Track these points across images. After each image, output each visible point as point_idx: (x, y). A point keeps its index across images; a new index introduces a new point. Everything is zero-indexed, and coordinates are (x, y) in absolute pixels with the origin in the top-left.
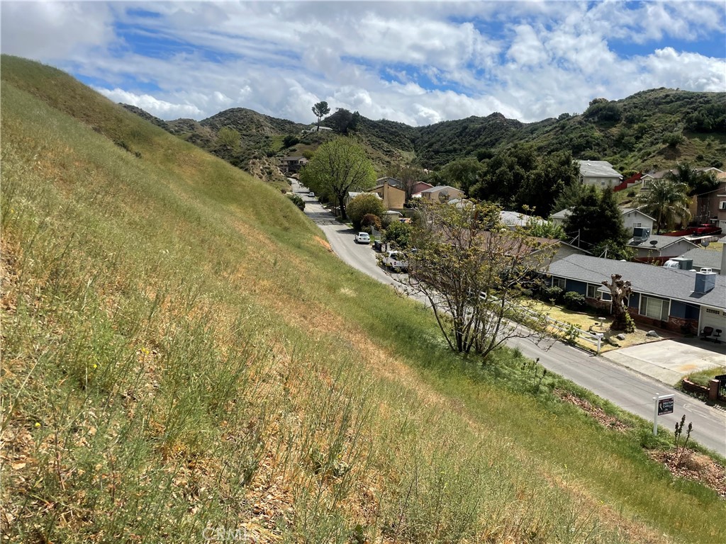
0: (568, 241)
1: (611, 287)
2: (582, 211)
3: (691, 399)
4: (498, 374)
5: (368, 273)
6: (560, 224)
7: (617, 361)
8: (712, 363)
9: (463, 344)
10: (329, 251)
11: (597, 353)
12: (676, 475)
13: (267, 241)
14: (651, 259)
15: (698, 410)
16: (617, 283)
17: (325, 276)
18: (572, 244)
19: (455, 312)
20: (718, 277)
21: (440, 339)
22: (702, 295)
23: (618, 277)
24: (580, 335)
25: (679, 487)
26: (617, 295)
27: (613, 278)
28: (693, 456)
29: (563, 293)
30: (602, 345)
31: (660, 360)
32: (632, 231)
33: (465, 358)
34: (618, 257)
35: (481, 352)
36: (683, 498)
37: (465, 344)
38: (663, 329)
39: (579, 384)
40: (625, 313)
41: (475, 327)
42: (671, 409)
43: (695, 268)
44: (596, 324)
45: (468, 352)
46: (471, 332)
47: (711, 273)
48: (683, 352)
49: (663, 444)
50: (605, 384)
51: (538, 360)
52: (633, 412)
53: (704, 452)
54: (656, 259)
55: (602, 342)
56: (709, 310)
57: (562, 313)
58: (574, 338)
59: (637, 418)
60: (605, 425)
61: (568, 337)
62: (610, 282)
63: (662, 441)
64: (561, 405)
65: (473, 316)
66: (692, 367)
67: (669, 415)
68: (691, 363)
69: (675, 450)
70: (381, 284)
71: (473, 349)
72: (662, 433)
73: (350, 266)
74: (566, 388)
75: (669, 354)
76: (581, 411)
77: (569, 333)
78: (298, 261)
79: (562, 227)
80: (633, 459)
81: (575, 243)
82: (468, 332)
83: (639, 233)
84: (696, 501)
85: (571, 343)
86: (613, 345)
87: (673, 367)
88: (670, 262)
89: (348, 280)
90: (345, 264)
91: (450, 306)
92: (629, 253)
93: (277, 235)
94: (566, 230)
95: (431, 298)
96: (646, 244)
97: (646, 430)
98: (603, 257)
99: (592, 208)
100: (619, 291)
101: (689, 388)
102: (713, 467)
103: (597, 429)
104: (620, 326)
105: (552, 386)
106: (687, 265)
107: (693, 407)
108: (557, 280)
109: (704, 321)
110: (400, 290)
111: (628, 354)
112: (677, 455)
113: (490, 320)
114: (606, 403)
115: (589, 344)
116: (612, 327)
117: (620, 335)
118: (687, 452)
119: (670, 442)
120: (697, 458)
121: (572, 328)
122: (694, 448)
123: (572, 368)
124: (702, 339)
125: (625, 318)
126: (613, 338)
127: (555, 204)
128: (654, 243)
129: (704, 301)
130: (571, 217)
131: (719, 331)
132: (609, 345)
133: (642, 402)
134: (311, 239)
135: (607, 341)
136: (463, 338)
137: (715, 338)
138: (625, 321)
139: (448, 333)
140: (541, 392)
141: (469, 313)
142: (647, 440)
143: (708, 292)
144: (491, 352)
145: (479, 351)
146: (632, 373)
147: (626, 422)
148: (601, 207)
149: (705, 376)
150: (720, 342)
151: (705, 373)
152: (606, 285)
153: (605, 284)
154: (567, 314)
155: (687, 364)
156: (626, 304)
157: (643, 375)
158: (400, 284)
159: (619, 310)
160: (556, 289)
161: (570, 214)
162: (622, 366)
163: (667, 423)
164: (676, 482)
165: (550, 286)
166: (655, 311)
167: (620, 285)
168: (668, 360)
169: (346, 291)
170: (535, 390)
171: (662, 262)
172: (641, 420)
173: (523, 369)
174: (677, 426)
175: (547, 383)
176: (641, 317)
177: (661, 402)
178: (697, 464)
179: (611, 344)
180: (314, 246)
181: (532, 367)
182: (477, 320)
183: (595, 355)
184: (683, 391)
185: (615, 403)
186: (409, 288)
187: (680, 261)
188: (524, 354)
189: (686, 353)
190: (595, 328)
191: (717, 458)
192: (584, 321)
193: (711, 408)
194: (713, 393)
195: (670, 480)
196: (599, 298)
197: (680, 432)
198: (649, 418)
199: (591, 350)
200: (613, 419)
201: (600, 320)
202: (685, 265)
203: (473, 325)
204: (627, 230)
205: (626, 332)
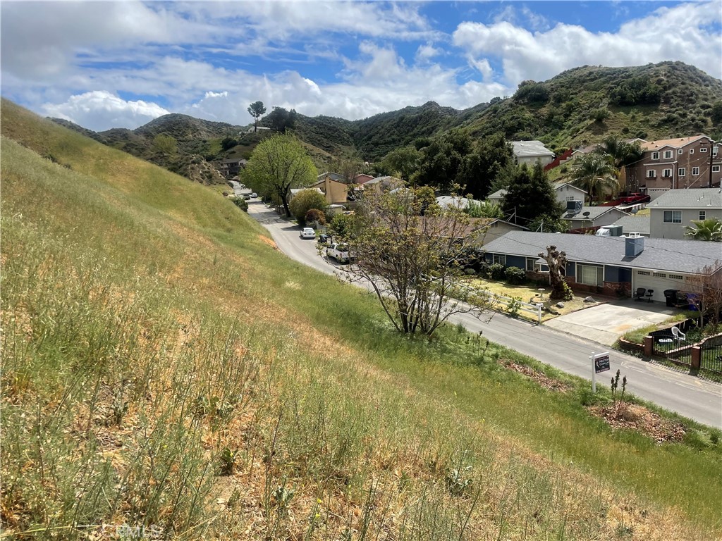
0: (505, 219)
1: (547, 259)
2: (516, 189)
3: (629, 357)
4: (444, 350)
5: (314, 267)
6: (497, 203)
7: (558, 328)
8: (646, 322)
9: (408, 325)
10: (274, 248)
11: (539, 322)
12: (615, 426)
13: (208, 242)
14: (584, 229)
15: (635, 366)
16: (552, 254)
17: (269, 272)
18: (510, 221)
19: (398, 294)
20: (647, 241)
21: (387, 322)
22: (633, 258)
23: (553, 248)
24: (522, 307)
25: (618, 438)
26: (553, 266)
27: (548, 249)
28: (630, 407)
29: (504, 269)
30: (543, 315)
31: (597, 323)
32: (565, 205)
33: (411, 337)
34: (554, 230)
35: (426, 331)
36: (621, 447)
37: (411, 324)
38: (599, 293)
39: (522, 352)
40: (562, 282)
41: (419, 307)
42: (607, 367)
43: (624, 234)
44: (537, 295)
45: (413, 331)
46: (415, 313)
47: (639, 237)
48: (618, 314)
49: (602, 400)
50: (546, 350)
51: (481, 333)
52: (574, 374)
53: (640, 403)
54: (590, 229)
55: (543, 312)
56: (641, 273)
57: (505, 288)
58: (516, 311)
59: (577, 378)
60: (547, 388)
61: (510, 310)
62: (546, 254)
63: (601, 397)
64: (504, 373)
65: (416, 297)
66: (628, 327)
67: (606, 373)
68: (627, 323)
69: (613, 404)
70: (327, 276)
71: (418, 329)
72: (600, 389)
73: (296, 262)
74: (509, 357)
75: (606, 317)
76: (524, 377)
77: (511, 307)
78: (241, 260)
79: (499, 206)
80: (574, 415)
81: (512, 221)
82: (412, 313)
83: (572, 205)
84: (634, 448)
85: (514, 315)
86: (553, 314)
87: (609, 329)
88: (601, 231)
89: (294, 273)
90: (290, 259)
91: (393, 288)
92: (564, 225)
93: (219, 237)
94: (504, 209)
95: (374, 282)
96: (580, 216)
97: (585, 388)
98: (539, 231)
99: (525, 186)
100: (555, 262)
101: (626, 346)
102: (649, 416)
103: (539, 392)
104: (559, 295)
105: (496, 356)
106: (618, 232)
107: (630, 364)
108: (498, 257)
109: (637, 283)
110: (343, 278)
111: (568, 321)
112: (614, 409)
113: (432, 298)
114: (548, 368)
115: (531, 315)
116: (551, 297)
117: (559, 303)
118: (624, 405)
119: (609, 398)
120: (634, 409)
121: (514, 302)
122: (631, 400)
123: (516, 339)
124: (636, 300)
125: (563, 287)
126: (553, 307)
127: (491, 186)
128: (586, 214)
129: (635, 264)
130: (507, 196)
131: (651, 291)
132: (550, 314)
133: (581, 363)
134: (255, 238)
135: (548, 311)
136: (408, 319)
137: (648, 298)
138: (563, 290)
139: (394, 315)
140: (485, 363)
141: (412, 294)
142: (587, 398)
143: (637, 255)
144: (437, 330)
145: (424, 330)
146: (573, 338)
147: (566, 383)
148: (534, 183)
149: (640, 334)
150: (652, 301)
151: (640, 331)
152: (542, 257)
153: (541, 255)
154: (509, 289)
155: (622, 324)
156: (563, 273)
157: (583, 338)
158: (342, 271)
159: (557, 280)
160: (497, 265)
161: (505, 192)
162: (562, 332)
163: (604, 379)
164: (615, 433)
165: (490, 264)
166: (590, 278)
167: (555, 255)
168: (605, 323)
169: (292, 284)
170: (480, 362)
171: (594, 231)
172: (581, 380)
173: (467, 343)
174: (612, 381)
175: (490, 354)
176: (579, 285)
177: (597, 360)
178: (634, 415)
179: (551, 313)
180: (259, 244)
181: (477, 340)
182: (419, 300)
183: (537, 325)
184: (620, 350)
185: (556, 366)
186: (351, 276)
187: (611, 229)
188: (468, 329)
189: (622, 314)
190: (535, 300)
191: (653, 408)
192: (525, 294)
193: (647, 363)
194: (648, 350)
195: (609, 431)
196: (537, 270)
197: (616, 386)
198: (588, 378)
199: (533, 320)
200: (555, 382)
201: (539, 292)
202: (615, 232)
203: (416, 306)
204: (560, 204)
205: (565, 300)
